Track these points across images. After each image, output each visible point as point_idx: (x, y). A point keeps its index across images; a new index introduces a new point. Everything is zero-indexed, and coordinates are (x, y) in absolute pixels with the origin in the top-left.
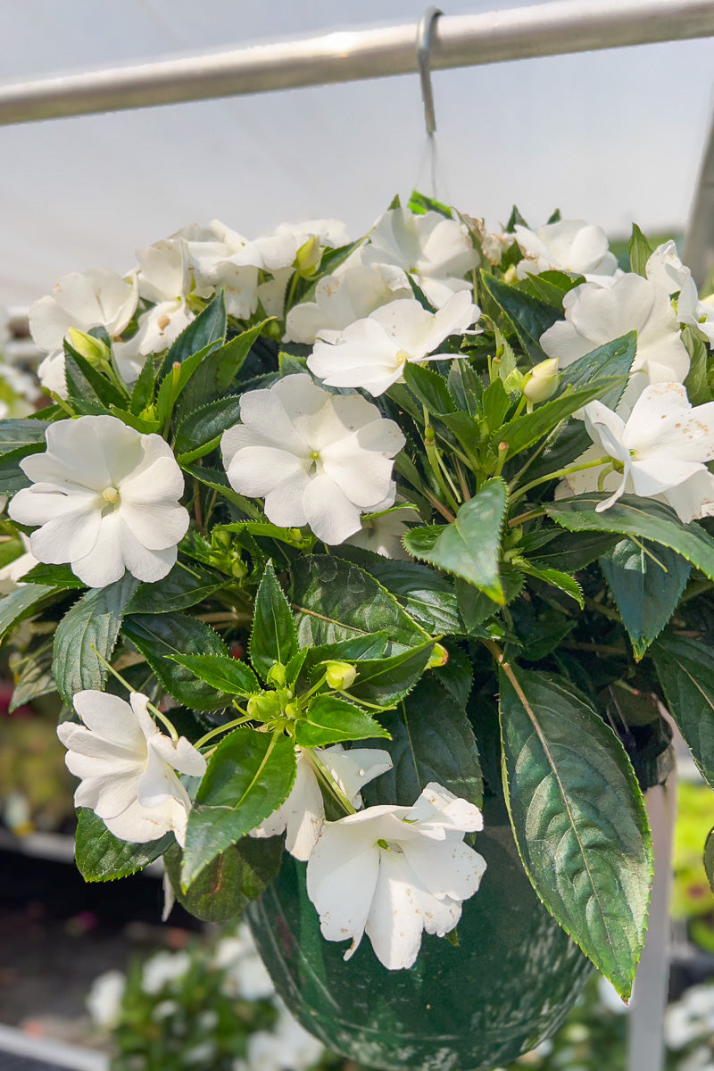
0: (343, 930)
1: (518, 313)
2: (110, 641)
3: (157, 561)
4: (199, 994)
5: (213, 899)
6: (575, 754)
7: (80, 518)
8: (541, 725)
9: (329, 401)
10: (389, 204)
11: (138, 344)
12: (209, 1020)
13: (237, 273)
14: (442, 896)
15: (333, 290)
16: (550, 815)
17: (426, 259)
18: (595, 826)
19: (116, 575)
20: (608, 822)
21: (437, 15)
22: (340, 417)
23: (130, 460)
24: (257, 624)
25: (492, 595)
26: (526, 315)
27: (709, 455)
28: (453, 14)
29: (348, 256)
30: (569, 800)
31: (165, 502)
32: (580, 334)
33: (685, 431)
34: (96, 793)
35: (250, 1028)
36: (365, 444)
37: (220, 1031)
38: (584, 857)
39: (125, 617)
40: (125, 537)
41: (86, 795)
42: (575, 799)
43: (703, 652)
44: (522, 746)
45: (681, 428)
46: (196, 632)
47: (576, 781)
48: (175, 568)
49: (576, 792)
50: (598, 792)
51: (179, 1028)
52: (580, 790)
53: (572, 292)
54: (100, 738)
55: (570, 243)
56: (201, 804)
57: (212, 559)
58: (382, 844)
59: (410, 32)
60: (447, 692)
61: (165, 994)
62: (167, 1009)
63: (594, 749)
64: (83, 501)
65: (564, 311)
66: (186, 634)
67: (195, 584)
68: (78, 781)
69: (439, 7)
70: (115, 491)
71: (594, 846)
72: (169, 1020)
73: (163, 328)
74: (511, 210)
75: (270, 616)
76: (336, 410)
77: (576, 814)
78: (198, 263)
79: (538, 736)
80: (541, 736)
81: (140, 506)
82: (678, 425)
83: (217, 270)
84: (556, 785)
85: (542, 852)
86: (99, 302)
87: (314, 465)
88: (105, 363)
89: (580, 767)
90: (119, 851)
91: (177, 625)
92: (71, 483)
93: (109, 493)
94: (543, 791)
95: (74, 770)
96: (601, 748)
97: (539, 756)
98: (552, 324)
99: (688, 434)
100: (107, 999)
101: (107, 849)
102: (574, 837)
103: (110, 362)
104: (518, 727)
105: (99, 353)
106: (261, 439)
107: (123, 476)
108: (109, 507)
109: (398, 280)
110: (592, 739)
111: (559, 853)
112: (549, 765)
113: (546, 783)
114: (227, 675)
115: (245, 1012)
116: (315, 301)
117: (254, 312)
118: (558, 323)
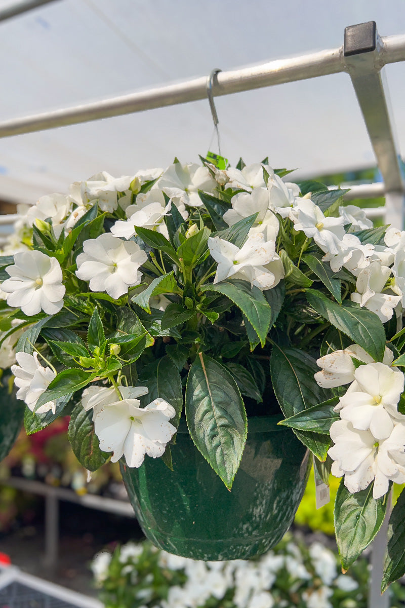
0: (109, 448)
1: (214, 206)
2: (35, 338)
3: (54, 307)
4: (147, 564)
5: (90, 458)
6: (219, 388)
7: (27, 290)
8: (208, 377)
9: (122, 244)
10: (173, 161)
11: (66, 225)
12: (150, 578)
13: (107, 194)
14: (155, 441)
15: (144, 199)
16: (206, 412)
17: (192, 184)
18: (224, 417)
19: (38, 311)
20: (231, 417)
21: (218, 72)
22: (126, 249)
23: (46, 268)
24: (90, 331)
25: (147, 310)
26: (217, 207)
27: (266, 262)
28: (226, 71)
29: (152, 185)
30: (214, 407)
31: (57, 283)
32: (239, 215)
33: (259, 252)
34: (25, 394)
35: (171, 584)
36: (133, 260)
37: (155, 583)
38: (219, 430)
39: (43, 329)
40: (42, 297)
41: (21, 394)
42: (217, 406)
43: (301, 354)
44: (198, 384)
45: (258, 251)
46: (72, 337)
47: (219, 399)
48: (63, 308)
49: (218, 404)
50: (228, 404)
51: (134, 580)
52: (220, 403)
53: (235, 196)
54: (25, 371)
55: (256, 174)
56: (50, 389)
57: (86, 310)
58: (132, 418)
59: (204, 80)
60: (174, 364)
61: (130, 562)
62: (128, 569)
63: (228, 387)
64: (30, 283)
65: (231, 205)
66: (68, 337)
67: (76, 319)
68: (18, 389)
69: (219, 68)
70: (41, 280)
71: (223, 426)
72: (129, 575)
73: (76, 217)
74: (239, 160)
75: (96, 328)
76: (125, 247)
77: (217, 412)
78: (90, 190)
79: (206, 381)
80: (207, 380)
81: (49, 285)
82: (256, 250)
83: (98, 193)
84: (210, 400)
85: (201, 427)
86: (56, 207)
87: (115, 269)
88: (48, 232)
89: (221, 394)
90: (37, 421)
91: (64, 333)
92: (26, 277)
93: (38, 280)
94: (205, 402)
95: (17, 385)
96: (230, 386)
97: (205, 389)
98: (227, 210)
99: (260, 253)
100: (101, 565)
101: (34, 421)
102: (215, 422)
103: (50, 232)
104: (197, 377)
105: (45, 227)
106: (92, 259)
107: (44, 274)
108: (38, 286)
109: (173, 194)
110: (227, 382)
111: (207, 428)
112: (209, 392)
113: (207, 399)
114: (76, 351)
115: (169, 576)
116: (136, 204)
117: (116, 209)
118: (229, 210)
